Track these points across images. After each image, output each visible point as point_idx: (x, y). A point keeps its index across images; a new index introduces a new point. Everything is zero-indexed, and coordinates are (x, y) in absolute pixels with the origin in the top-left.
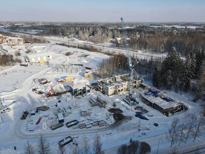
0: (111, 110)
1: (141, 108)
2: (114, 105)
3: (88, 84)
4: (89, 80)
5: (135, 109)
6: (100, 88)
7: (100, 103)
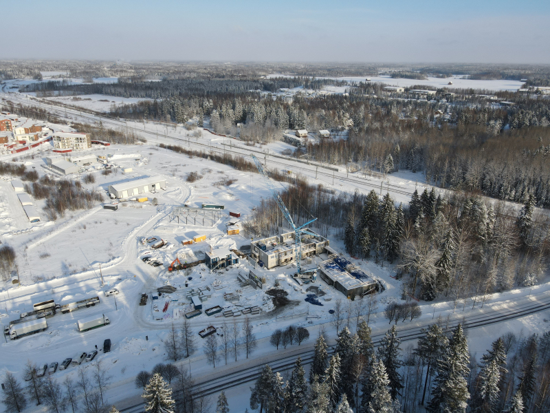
0: (271, 292)
1: (316, 288)
2: (276, 285)
3: (235, 248)
4: (237, 241)
5: (307, 290)
6: (255, 256)
7: (254, 282)
